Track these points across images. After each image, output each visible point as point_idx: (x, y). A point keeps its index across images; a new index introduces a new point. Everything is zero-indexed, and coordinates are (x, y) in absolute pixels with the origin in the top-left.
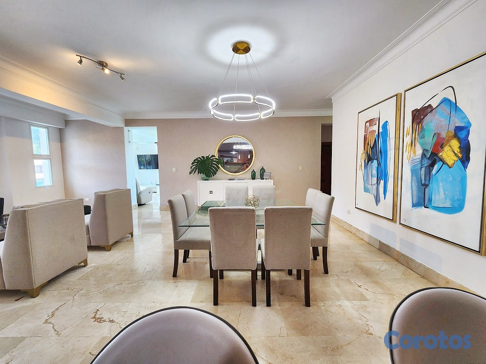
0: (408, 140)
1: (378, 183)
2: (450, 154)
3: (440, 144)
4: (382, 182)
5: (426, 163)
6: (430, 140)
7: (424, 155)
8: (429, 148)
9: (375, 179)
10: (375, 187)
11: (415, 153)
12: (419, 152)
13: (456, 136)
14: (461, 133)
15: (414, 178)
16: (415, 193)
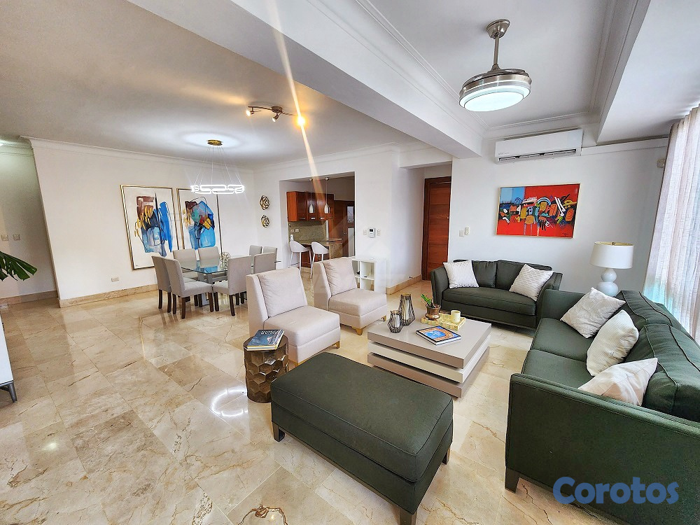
0: (184, 216)
1: (162, 243)
2: (207, 224)
3: (202, 220)
4: (167, 242)
5: (197, 228)
6: (197, 217)
7: (195, 224)
8: (198, 221)
9: (158, 242)
10: (159, 247)
11: (190, 223)
12: (193, 223)
13: (208, 217)
14: (210, 216)
15: (192, 236)
16: (193, 243)
